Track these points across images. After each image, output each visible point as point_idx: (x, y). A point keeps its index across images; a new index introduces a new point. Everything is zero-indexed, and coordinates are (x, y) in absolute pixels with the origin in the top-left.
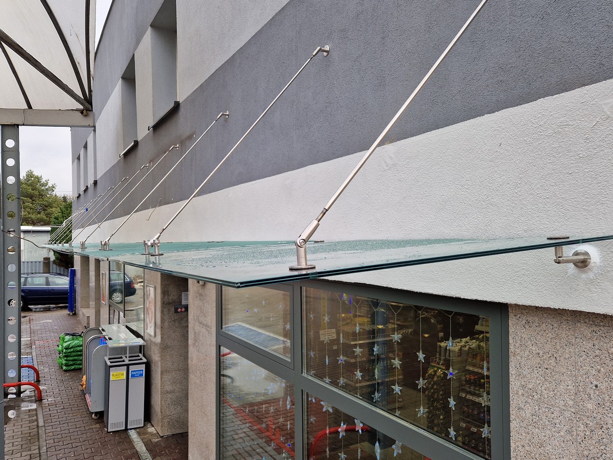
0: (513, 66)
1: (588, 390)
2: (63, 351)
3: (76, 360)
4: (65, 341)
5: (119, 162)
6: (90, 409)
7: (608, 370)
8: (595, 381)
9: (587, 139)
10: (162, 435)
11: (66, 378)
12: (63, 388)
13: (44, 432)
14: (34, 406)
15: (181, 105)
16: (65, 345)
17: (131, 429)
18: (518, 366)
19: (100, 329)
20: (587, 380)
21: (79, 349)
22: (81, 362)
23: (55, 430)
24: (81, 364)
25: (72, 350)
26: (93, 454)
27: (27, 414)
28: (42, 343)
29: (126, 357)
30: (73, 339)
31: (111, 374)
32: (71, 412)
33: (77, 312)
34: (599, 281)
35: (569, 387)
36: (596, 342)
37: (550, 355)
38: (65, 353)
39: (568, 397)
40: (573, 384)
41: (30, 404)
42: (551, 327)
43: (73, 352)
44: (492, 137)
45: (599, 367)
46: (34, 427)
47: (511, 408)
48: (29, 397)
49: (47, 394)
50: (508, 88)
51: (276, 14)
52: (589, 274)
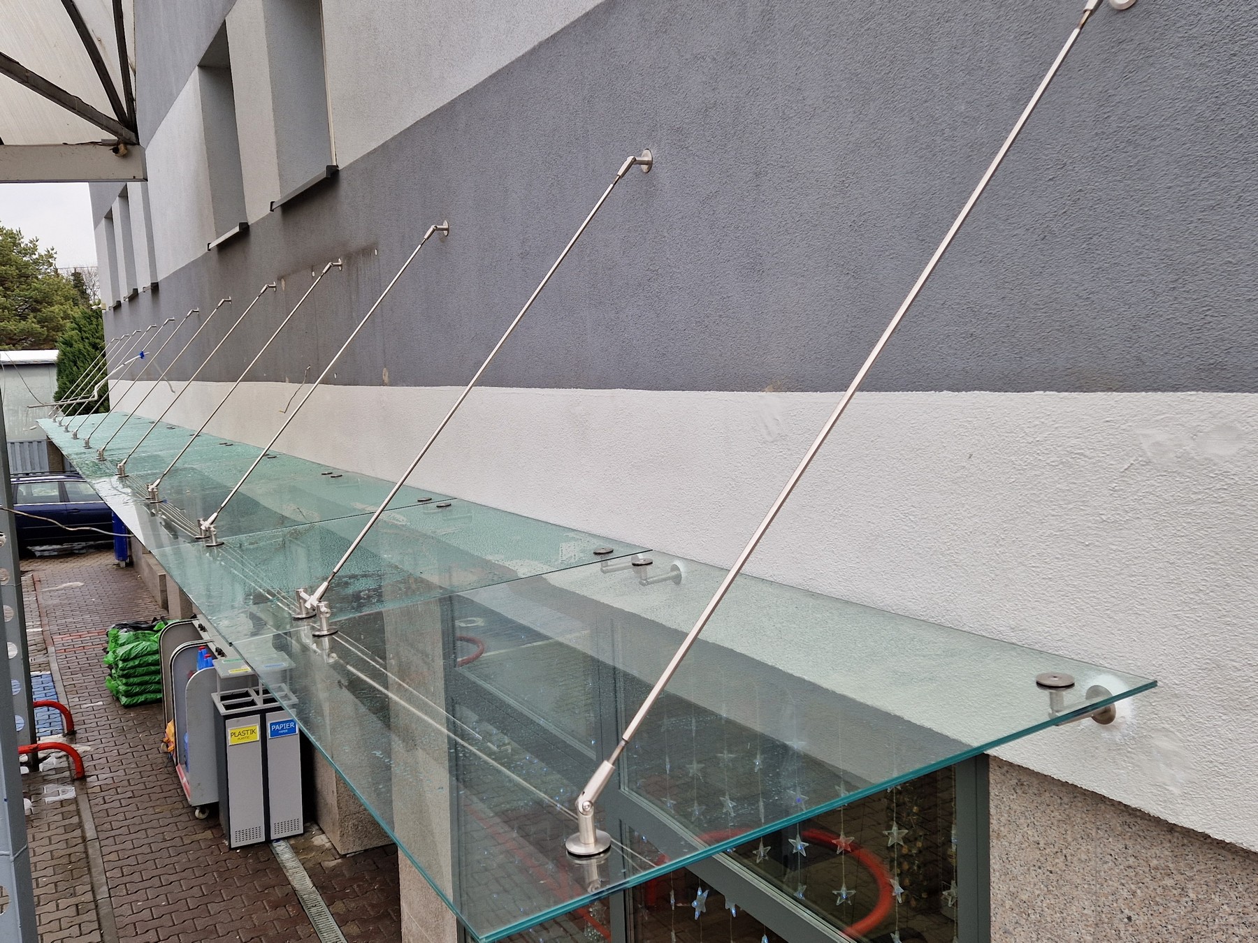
0: (994, 312)
1: (1116, 921)
2: (117, 665)
3: (146, 683)
4: (120, 642)
5: (204, 258)
6: (189, 800)
7: (1148, 896)
8: (1127, 910)
9: (1114, 490)
10: (343, 853)
11: (130, 723)
12: (124, 749)
13: (99, 852)
14: (70, 792)
15: (341, 173)
16: (121, 651)
17: (278, 840)
18: (1005, 857)
19: (196, 623)
20: (1115, 905)
21: (151, 659)
22: (157, 686)
23: (122, 847)
24: (159, 691)
25: (137, 662)
26: (205, 900)
27: (59, 811)
28: (68, 638)
29: (257, 693)
30: (137, 638)
31: (229, 731)
32: (148, 805)
33: (135, 560)
34: (1130, 750)
35: (1085, 912)
36: (1129, 843)
37: (1055, 850)
38: (123, 669)
39: (1084, 927)
40: (1093, 908)
41: (61, 788)
42: (1059, 801)
43: (139, 666)
44: (956, 436)
45: (1133, 887)
46: (74, 842)
47: (992, 928)
48: (58, 770)
49: (94, 763)
50: (983, 353)
51: (541, 45)
52: (1114, 734)
